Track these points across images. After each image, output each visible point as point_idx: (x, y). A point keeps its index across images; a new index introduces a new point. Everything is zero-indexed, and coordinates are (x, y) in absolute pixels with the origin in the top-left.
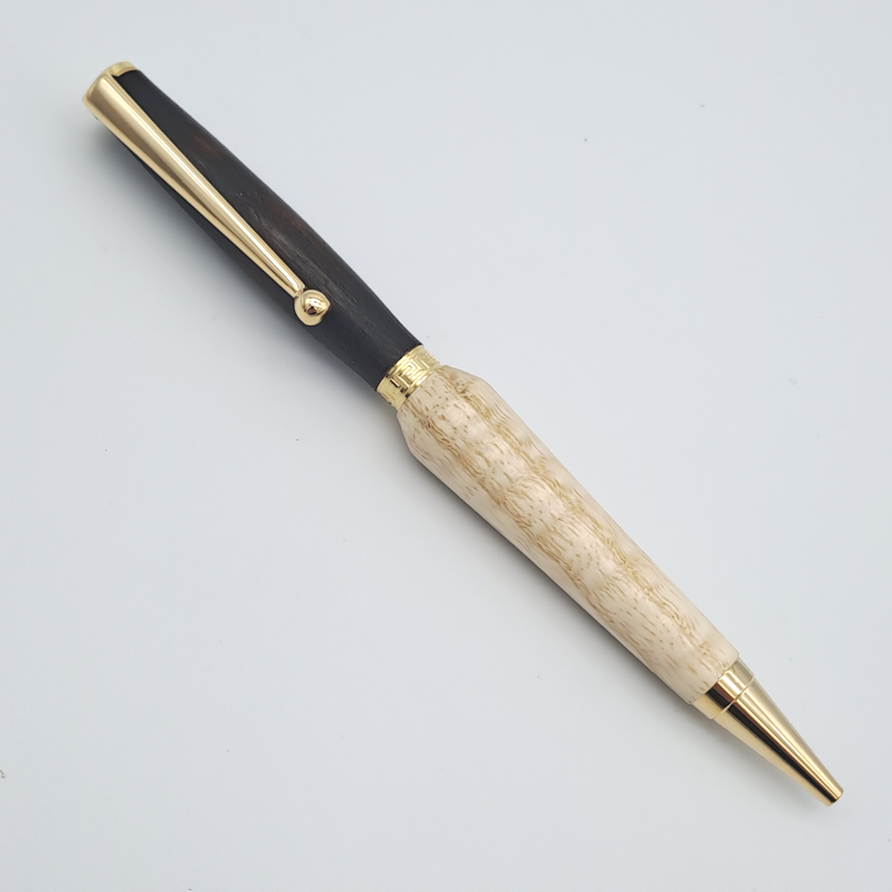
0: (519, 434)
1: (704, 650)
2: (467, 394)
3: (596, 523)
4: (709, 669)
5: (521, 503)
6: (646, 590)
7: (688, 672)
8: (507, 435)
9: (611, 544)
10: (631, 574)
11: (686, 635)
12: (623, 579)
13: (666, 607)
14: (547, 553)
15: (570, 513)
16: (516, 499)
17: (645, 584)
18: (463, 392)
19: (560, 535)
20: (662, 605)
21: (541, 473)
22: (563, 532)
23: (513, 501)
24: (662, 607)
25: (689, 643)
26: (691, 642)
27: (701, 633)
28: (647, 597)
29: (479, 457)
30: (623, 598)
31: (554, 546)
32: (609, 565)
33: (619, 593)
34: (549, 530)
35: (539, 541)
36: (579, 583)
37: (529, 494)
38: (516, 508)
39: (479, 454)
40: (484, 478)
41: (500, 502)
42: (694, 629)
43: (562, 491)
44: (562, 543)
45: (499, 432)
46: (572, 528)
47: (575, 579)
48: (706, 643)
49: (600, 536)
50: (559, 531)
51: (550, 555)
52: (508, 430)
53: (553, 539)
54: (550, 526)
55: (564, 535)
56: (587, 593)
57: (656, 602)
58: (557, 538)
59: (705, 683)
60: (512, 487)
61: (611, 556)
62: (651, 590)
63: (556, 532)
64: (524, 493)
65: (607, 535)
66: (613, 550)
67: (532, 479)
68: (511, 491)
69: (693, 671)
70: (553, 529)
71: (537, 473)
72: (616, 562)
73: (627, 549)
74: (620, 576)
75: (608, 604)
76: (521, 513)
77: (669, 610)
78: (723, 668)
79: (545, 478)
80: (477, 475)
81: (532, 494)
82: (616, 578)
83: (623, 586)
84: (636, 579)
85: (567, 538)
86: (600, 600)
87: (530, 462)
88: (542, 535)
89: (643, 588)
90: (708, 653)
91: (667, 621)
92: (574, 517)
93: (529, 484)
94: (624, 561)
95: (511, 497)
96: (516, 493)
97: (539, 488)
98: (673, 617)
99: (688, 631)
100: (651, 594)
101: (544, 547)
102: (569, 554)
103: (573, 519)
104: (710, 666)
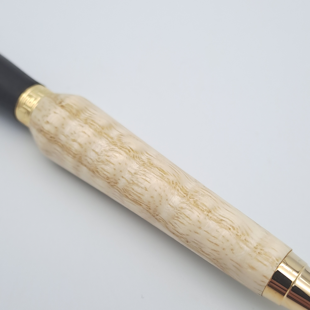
0: (102, 122)
1: (258, 251)
2: (63, 104)
3: (163, 171)
4: (265, 265)
5: (107, 168)
6: (205, 213)
7: (250, 270)
8: (92, 124)
9: (175, 184)
10: (193, 203)
11: (242, 241)
12: (187, 207)
13: (223, 222)
14: (133, 201)
15: (142, 168)
16: (103, 166)
17: (204, 208)
18: (60, 103)
19: (137, 185)
20: (220, 221)
21: (119, 144)
22: (138, 182)
23: (102, 168)
24: (220, 223)
25: (245, 247)
26: (247, 246)
27: (255, 238)
28: (207, 217)
29: (74, 143)
30: (190, 222)
31: (135, 194)
32: (176, 200)
33: (188, 219)
34: (129, 183)
35: (125, 193)
36: (158, 217)
37: (111, 161)
38: (105, 173)
39: (74, 141)
40: (80, 157)
41: (94, 171)
42: (248, 235)
43: (135, 154)
44: (139, 190)
45: (86, 123)
46: (144, 177)
47: (155, 214)
48: (259, 244)
49: (166, 180)
50: (136, 182)
51: (135, 202)
52: (93, 121)
53: (133, 189)
54: (129, 180)
55: (139, 184)
56: (166, 224)
57: (215, 220)
58: (136, 188)
59: (265, 276)
60: (99, 158)
61: (176, 193)
62: (210, 212)
63: (134, 183)
64: (107, 161)
65: (171, 178)
66: (177, 187)
67: (112, 150)
68: (98, 162)
69: (253, 268)
70: (132, 182)
71: (115, 145)
72: (180, 196)
73: (189, 186)
74: (184, 206)
75: (182, 229)
76: (108, 175)
77: (226, 224)
78: (277, 262)
79: (121, 148)
80: (77, 156)
81: (113, 160)
82: (182, 208)
83: (188, 212)
84: (197, 206)
85: (143, 186)
86: (175, 227)
87: (109, 139)
88: (126, 188)
89: (203, 211)
90: (262, 252)
91: (225, 233)
92: (146, 170)
93: (110, 153)
94: (186, 194)
95: (101, 166)
96: (103, 162)
97: (117, 155)
98: (230, 229)
99: (243, 238)
100: (210, 214)
101: (130, 197)
102: (146, 197)
103: (145, 171)
104: (265, 263)
